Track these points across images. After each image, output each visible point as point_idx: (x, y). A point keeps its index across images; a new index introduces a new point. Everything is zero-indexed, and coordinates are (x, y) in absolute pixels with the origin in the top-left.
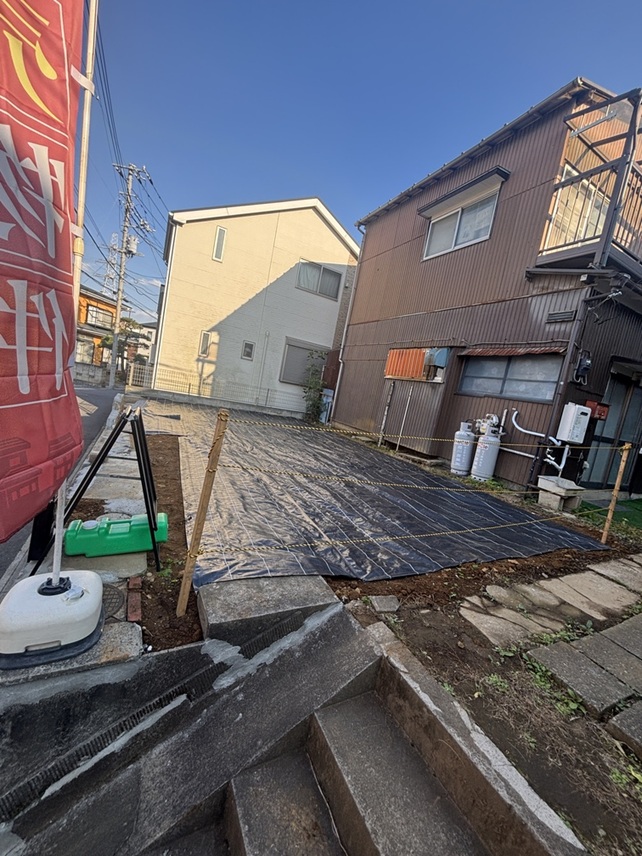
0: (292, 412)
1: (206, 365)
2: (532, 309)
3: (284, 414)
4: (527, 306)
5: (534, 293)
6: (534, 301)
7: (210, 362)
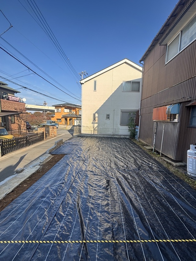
0: (125, 136)
1: (95, 124)
3: (122, 137)
7: (96, 123)
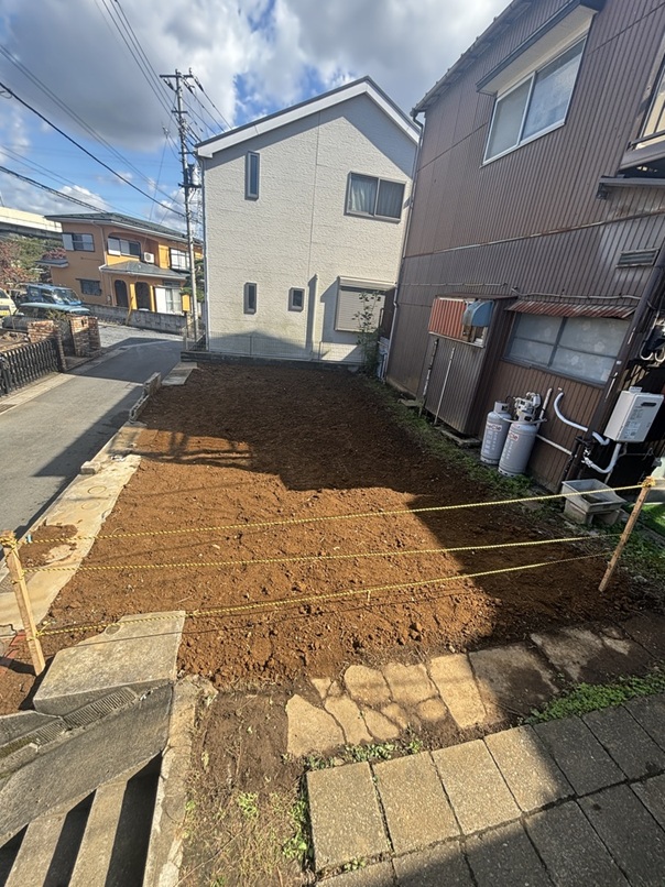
2: (602, 244)
4: (598, 238)
5: (610, 217)
6: (607, 231)
